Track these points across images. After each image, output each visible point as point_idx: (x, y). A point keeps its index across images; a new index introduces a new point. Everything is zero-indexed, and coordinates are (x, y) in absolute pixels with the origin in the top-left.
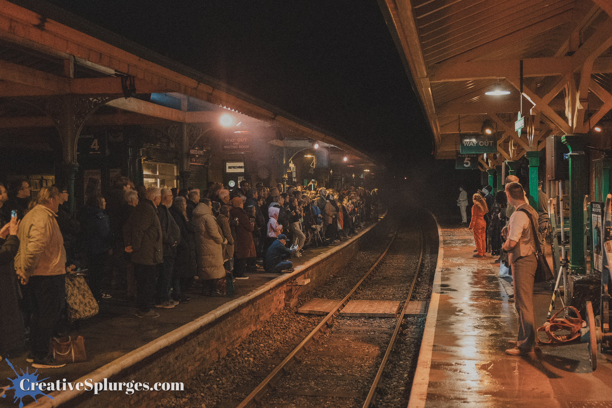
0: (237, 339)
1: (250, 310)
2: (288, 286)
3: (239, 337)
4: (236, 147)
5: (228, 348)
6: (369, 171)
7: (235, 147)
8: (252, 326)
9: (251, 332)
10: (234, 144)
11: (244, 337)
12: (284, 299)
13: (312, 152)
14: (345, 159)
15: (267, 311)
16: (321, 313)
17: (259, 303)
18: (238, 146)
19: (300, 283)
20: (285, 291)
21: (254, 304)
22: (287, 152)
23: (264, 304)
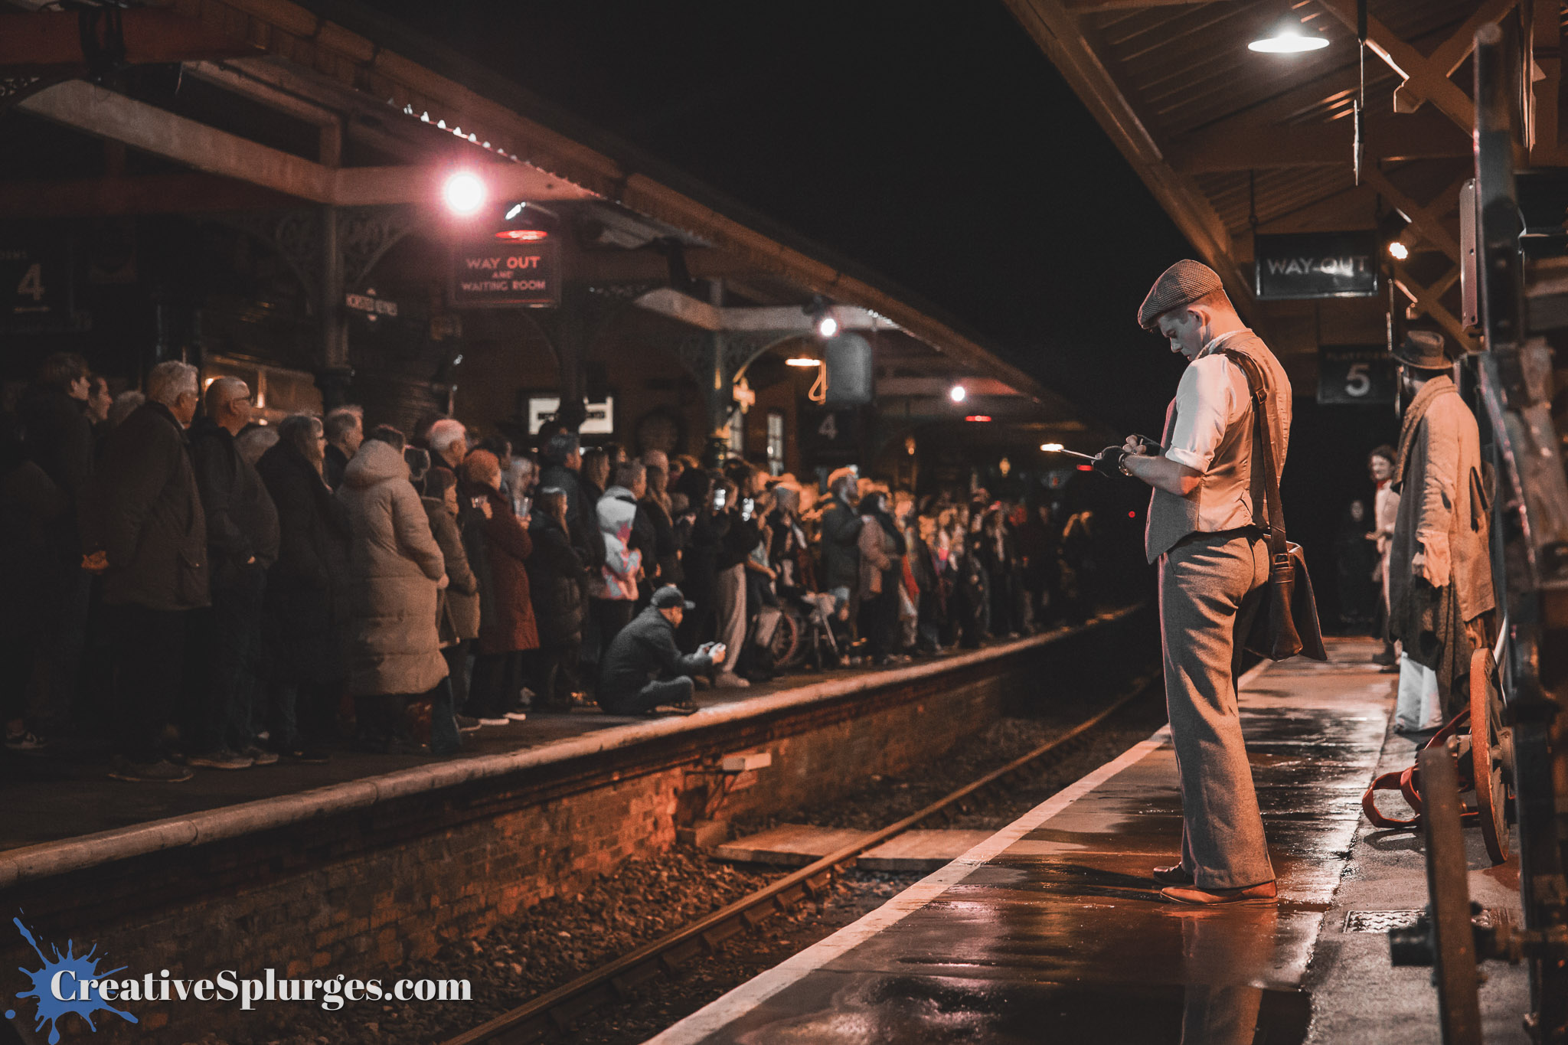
0: (482, 912)
1: (535, 825)
2: (687, 774)
3: (488, 907)
4: (504, 286)
5: (445, 934)
6: (1059, 449)
7: (496, 286)
8: (542, 883)
9: (536, 901)
10: (495, 275)
11: (509, 908)
12: (675, 817)
13: (820, 348)
14: (958, 394)
15: (603, 843)
16: (795, 861)
17: (569, 810)
18: (509, 282)
19: (729, 762)
20: (675, 791)
21: (552, 806)
22: (730, 348)
23: (592, 818)
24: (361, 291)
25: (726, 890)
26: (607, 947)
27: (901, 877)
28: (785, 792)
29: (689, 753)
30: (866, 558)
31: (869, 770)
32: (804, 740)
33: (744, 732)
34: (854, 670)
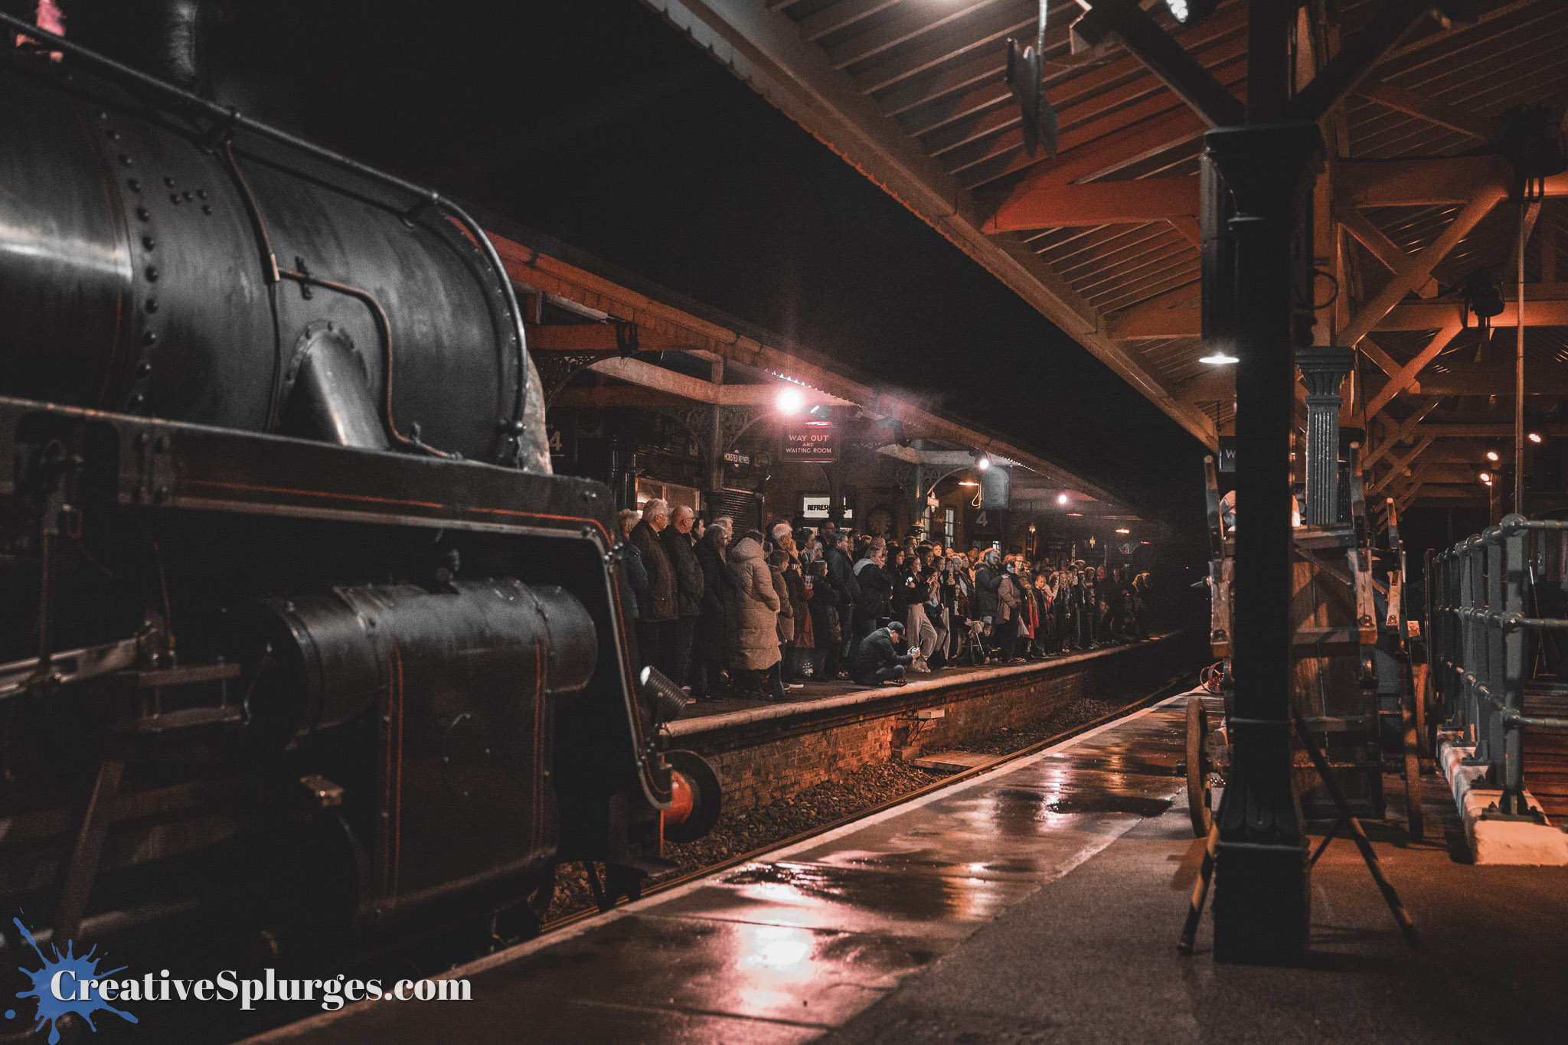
0: (793, 785)
1: (819, 741)
2: (899, 719)
3: (796, 783)
4: (809, 451)
5: (775, 794)
6: (1127, 531)
7: (804, 450)
8: (822, 772)
9: (819, 782)
10: (804, 445)
11: (805, 785)
12: (891, 743)
13: (979, 476)
14: (1063, 500)
15: (853, 754)
16: (956, 769)
17: (837, 734)
18: (812, 449)
19: (922, 714)
20: (892, 728)
21: (828, 732)
22: (925, 474)
23: (848, 741)
24: (732, 451)
28: (951, 733)
29: (899, 708)
30: (1002, 599)
31: (1001, 724)
32: (963, 704)
33: (930, 698)
34: (993, 665)
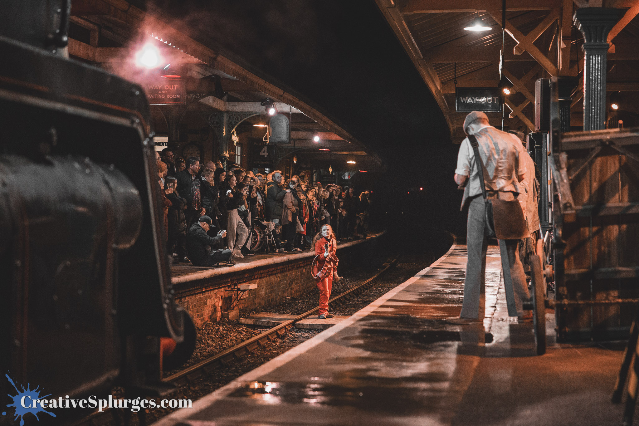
2: (226, 290)
4: (163, 96)
6: (354, 163)
7: (161, 96)
10: (160, 92)
12: (221, 307)
13: (267, 120)
14: (317, 139)
15: (198, 315)
16: (271, 325)
17: (188, 301)
18: (166, 95)
19: (243, 286)
20: (222, 297)
21: (183, 300)
22: (230, 118)
23: (195, 305)
25: (245, 335)
26: (208, 352)
27: (312, 331)
28: (257, 301)
29: (227, 282)
31: (285, 295)
32: (264, 280)
33: (246, 275)
34: (281, 253)
